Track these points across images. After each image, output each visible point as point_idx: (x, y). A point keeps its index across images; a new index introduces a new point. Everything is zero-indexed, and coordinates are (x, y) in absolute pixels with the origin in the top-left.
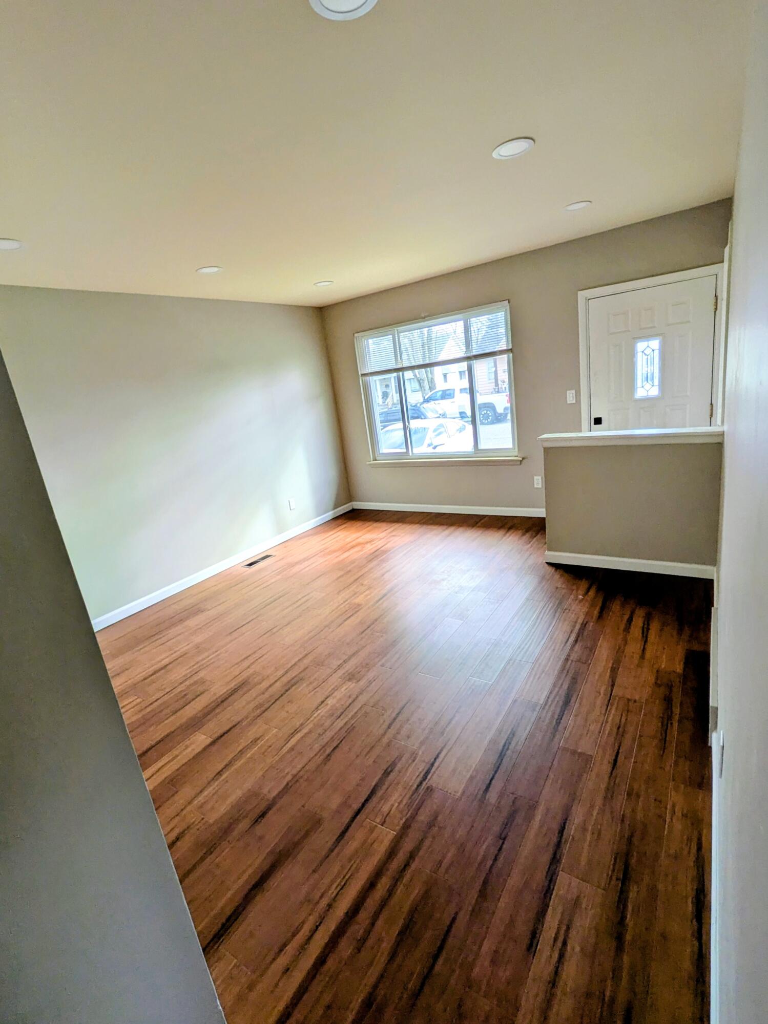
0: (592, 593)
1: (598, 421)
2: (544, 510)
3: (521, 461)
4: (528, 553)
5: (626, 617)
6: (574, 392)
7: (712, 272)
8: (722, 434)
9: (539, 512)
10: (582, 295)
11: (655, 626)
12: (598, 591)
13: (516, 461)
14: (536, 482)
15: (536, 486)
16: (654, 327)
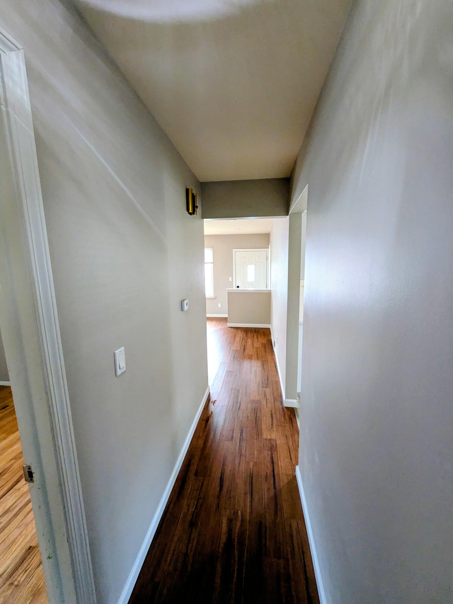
0: (242, 332)
1: (238, 287)
2: (227, 315)
3: (214, 299)
4: (222, 325)
5: (252, 336)
6: (231, 278)
7: (266, 250)
8: (271, 290)
9: (226, 316)
10: (234, 250)
11: (259, 336)
12: (244, 331)
13: (213, 298)
14: (219, 305)
15: (219, 307)
16: (252, 262)
